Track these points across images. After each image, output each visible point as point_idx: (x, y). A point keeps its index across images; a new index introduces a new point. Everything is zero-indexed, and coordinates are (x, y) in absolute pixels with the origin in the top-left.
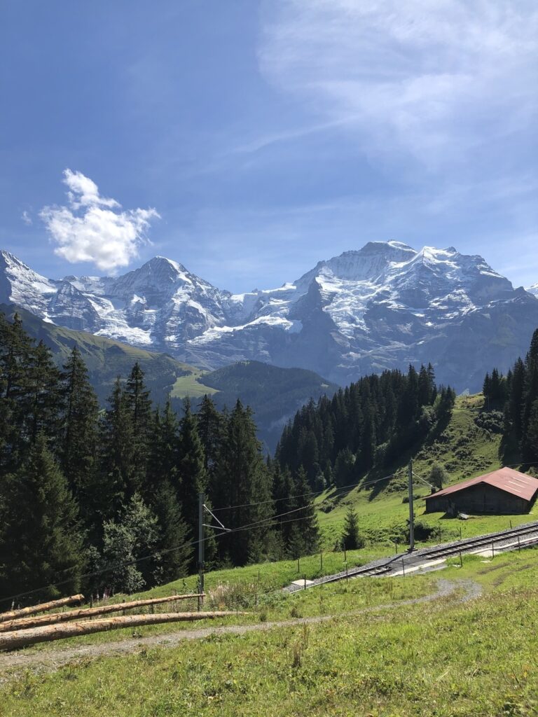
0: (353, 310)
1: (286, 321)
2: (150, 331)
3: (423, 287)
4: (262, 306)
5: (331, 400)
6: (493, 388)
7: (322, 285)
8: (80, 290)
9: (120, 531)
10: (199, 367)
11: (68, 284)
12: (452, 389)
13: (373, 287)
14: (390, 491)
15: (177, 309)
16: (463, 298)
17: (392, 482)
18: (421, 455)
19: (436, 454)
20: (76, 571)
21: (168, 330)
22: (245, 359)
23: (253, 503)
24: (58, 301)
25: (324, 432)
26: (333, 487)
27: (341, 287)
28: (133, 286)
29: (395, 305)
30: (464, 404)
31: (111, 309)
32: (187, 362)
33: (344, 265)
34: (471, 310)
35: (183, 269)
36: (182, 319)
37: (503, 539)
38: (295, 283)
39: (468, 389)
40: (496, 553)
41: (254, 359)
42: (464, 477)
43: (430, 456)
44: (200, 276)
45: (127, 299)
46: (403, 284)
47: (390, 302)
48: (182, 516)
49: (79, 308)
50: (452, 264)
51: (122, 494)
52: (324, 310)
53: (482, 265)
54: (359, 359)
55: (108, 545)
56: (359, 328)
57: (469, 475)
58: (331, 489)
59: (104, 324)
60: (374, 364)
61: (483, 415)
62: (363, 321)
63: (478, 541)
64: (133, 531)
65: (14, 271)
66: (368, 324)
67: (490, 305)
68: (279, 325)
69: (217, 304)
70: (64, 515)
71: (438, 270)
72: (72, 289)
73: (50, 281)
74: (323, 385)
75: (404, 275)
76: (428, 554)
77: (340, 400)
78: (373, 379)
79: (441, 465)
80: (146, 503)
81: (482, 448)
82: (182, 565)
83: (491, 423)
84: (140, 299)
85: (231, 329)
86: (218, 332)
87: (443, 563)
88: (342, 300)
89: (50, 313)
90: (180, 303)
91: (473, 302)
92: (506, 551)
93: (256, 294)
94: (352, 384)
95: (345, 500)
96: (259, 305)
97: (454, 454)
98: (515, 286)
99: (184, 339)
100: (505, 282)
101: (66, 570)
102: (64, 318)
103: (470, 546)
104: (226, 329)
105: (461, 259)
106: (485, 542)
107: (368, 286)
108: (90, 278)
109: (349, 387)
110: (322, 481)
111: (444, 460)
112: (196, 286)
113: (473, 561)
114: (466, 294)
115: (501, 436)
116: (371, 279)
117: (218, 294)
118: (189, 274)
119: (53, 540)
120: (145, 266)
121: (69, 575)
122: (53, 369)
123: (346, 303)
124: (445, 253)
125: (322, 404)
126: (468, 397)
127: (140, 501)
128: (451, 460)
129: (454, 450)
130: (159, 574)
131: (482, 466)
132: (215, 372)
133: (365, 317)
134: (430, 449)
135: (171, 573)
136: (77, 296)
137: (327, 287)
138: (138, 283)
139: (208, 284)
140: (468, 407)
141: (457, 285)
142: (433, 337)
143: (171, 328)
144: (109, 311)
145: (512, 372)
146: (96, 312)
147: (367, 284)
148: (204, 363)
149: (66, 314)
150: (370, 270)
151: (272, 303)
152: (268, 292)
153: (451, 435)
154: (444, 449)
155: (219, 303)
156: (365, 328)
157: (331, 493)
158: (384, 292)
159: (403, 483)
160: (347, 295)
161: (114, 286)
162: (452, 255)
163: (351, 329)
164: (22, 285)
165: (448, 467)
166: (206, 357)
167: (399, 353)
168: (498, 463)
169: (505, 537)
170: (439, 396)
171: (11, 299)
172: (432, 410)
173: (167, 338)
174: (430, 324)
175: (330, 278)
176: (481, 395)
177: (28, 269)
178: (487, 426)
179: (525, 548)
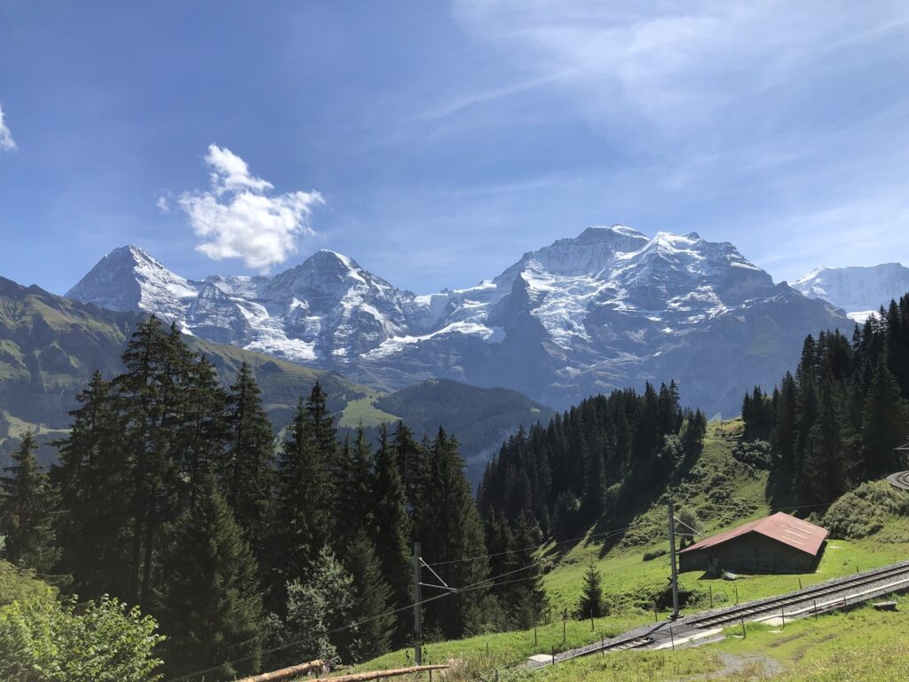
0: (570, 313)
1: (484, 328)
2: (313, 343)
3: (659, 283)
4: (454, 309)
5: (547, 429)
6: (754, 410)
7: (530, 282)
8: (226, 292)
9: (308, 593)
10: (375, 388)
11: (211, 285)
12: (702, 413)
13: (594, 285)
14: (626, 545)
15: (347, 314)
16: (709, 297)
17: (628, 533)
18: (665, 498)
19: (684, 497)
20: (255, 644)
21: (337, 342)
22: (433, 377)
23: (465, 559)
24: (199, 307)
25: (538, 469)
26: (552, 541)
27: (553, 285)
28: (292, 287)
29: (623, 306)
30: (718, 432)
31: (265, 316)
32: (360, 381)
33: (557, 257)
34: (721, 311)
35: (355, 265)
36: (354, 328)
37: (793, 603)
38: (495, 280)
39: (720, 413)
40: (787, 620)
41: (445, 377)
42: (721, 526)
43: (677, 499)
44: (376, 273)
45: (284, 303)
46: (632, 280)
47: (617, 303)
48: (382, 575)
49: (224, 316)
50: (695, 254)
51: (307, 547)
52: (532, 313)
53: (733, 255)
54: (578, 377)
55: (292, 612)
56: (577, 336)
57: (728, 523)
58: (549, 543)
59: (256, 335)
60: (598, 382)
61: (743, 446)
62: (582, 328)
63: (760, 605)
64: (323, 593)
65: (144, 270)
66: (589, 331)
67: (744, 306)
68: (476, 333)
69: (397, 307)
70: (240, 573)
71: (677, 261)
72: (217, 292)
73: (190, 282)
74: (534, 410)
75: (634, 268)
76: (698, 622)
77: (558, 429)
78: (600, 400)
79: (692, 512)
80: (339, 558)
81: (743, 489)
82: (382, 638)
83: (754, 456)
84: (300, 303)
85: (414, 340)
86: (399, 343)
87: (720, 633)
88: (555, 301)
89: (188, 322)
90: (350, 307)
91: (723, 302)
92: (798, 618)
93: (446, 294)
94: (573, 408)
95: (568, 557)
96: (449, 309)
97: (708, 496)
98: (776, 281)
99: (356, 352)
100: (763, 276)
101: (243, 644)
102: (207, 328)
103: (752, 611)
104: (409, 339)
105: (705, 248)
106: (769, 607)
107: (589, 283)
108: (239, 277)
109: (569, 412)
110: (537, 533)
111: (695, 505)
112: (370, 286)
113: (758, 631)
114: (714, 291)
115: (767, 473)
116: (591, 274)
117: (398, 296)
118: (362, 271)
119: (228, 605)
120: (308, 262)
121: (246, 649)
122: (217, 391)
123: (560, 305)
124: (685, 239)
125: (534, 434)
126: (723, 423)
127: (330, 555)
128: (704, 504)
129: (707, 491)
130: (356, 648)
131: (744, 512)
132: (395, 394)
133: (585, 322)
134: (677, 491)
135: (369, 648)
136: (223, 301)
137: (536, 286)
138: (298, 283)
139: (385, 283)
140: (723, 436)
141: (701, 280)
142: (673, 347)
143: (340, 339)
144: (262, 319)
145: (780, 390)
146: (246, 321)
147: (586, 280)
148: (381, 383)
149: (209, 323)
150: (590, 263)
151: (466, 306)
152: (461, 291)
153: (702, 472)
154: (694, 490)
155: (400, 307)
156: (585, 336)
157: (549, 548)
158: (609, 290)
159: (642, 535)
160: (562, 295)
161: (269, 287)
162: (694, 242)
163: (567, 337)
164: (155, 288)
165: (700, 514)
166: (383, 374)
167: (630, 367)
168: (765, 509)
169: (796, 600)
170: (686, 422)
171: (141, 305)
172: (677, 440)
173: (335, 352)
174: (668, 330)
175: (539, 273)
176: (738, 420)
177: (161, 268)
178: (749, 460)
179: (822, 614)
